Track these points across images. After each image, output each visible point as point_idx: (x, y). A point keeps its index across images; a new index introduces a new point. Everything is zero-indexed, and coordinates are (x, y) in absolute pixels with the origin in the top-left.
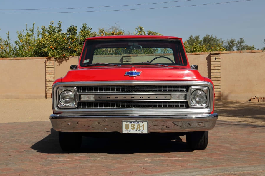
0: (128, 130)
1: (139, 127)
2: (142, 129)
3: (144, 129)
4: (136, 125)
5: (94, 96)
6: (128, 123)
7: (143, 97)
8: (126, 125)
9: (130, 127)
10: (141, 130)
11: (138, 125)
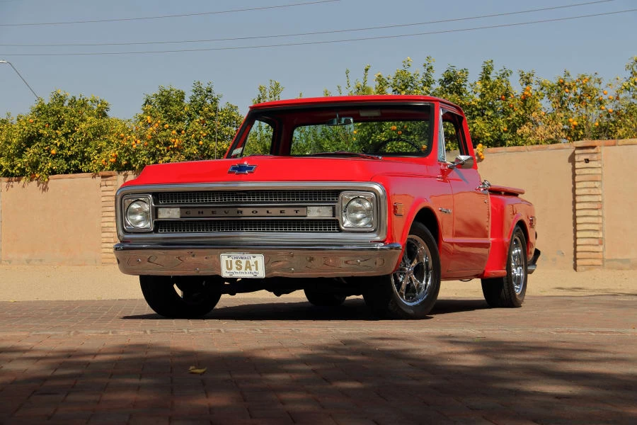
0: (231, 271)
1: (248, 266)
2: (254, 269)
3: (257, 269)
4: (244, 262)
5: (179, 209)
6: (230, 259)
7: (257, 212)
8: (227, 261)
9: (234, 266)
10: (252, 271)
11: (248, 262)
